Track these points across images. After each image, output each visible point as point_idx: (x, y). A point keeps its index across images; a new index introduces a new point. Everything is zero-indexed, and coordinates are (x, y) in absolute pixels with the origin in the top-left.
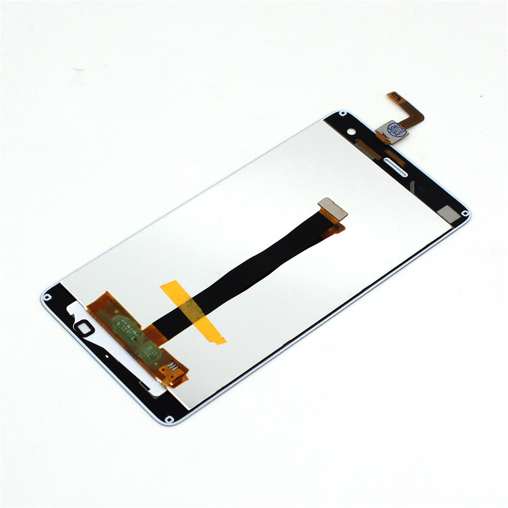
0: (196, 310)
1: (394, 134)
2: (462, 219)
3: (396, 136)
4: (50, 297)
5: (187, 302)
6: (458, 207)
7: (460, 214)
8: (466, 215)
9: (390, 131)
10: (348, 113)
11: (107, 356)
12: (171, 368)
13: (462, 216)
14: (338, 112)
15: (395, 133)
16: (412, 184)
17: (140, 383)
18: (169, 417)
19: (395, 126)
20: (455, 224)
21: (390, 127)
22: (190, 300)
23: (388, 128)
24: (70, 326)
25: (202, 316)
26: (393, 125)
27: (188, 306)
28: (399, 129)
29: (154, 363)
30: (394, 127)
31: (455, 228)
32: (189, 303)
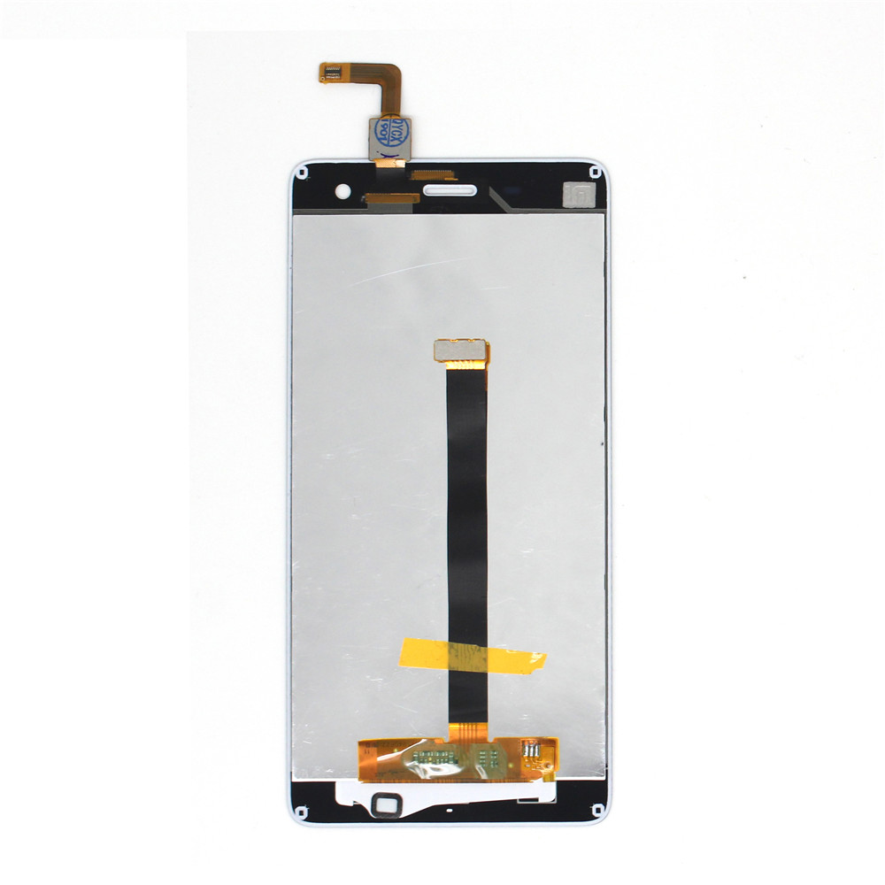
0: (471, 652)
1: (396, 142)
2: (601, 185)
3: (402, 142)
4: (305, 809)
5: (450, 652)
6: (579, 171)
7: (590, 180)
8: (599, 174)
9: (386, 142)
10: (307, 166)
11: (450, 810)
12: (531, 755)
13: (595, 180)
14: (296, 178)
15: (395, 139)
16: (493, 194)
17: (519, 802)
18: (594, 807)
19: (383, 126)
20: (601, 203)
21: (380, 136)
22: (451, 647)
23: (379, 139)
24: (369, 820)
25: (486, 652)
26: (379, 129)
27: (457, 656)
28: (393, 127)
29: (508, 767)
30: (384, 130)
31: (606, 207)
32: (452, 650)
